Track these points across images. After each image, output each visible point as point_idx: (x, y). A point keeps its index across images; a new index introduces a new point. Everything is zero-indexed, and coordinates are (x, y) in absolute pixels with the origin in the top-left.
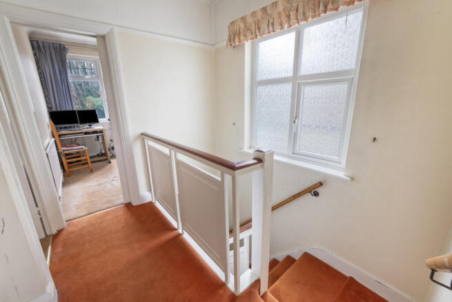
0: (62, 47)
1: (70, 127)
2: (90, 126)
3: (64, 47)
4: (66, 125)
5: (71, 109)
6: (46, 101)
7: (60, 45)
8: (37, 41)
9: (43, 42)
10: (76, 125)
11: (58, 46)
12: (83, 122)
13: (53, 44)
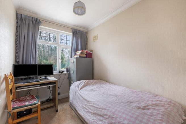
0: (38, 21)
1: (30, 78)
2: (45, 77)
3: (39, 20)
4: (26, 77)
5: (34, 63)
6: (16, 56)
7: (37, 19)
8: (21, 15)
9: (25, 16)
10: (34, 76)
11: (35, 20)
12: (41, 74)
13: (32, 18)
